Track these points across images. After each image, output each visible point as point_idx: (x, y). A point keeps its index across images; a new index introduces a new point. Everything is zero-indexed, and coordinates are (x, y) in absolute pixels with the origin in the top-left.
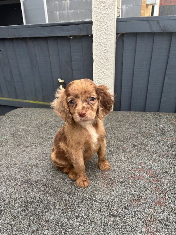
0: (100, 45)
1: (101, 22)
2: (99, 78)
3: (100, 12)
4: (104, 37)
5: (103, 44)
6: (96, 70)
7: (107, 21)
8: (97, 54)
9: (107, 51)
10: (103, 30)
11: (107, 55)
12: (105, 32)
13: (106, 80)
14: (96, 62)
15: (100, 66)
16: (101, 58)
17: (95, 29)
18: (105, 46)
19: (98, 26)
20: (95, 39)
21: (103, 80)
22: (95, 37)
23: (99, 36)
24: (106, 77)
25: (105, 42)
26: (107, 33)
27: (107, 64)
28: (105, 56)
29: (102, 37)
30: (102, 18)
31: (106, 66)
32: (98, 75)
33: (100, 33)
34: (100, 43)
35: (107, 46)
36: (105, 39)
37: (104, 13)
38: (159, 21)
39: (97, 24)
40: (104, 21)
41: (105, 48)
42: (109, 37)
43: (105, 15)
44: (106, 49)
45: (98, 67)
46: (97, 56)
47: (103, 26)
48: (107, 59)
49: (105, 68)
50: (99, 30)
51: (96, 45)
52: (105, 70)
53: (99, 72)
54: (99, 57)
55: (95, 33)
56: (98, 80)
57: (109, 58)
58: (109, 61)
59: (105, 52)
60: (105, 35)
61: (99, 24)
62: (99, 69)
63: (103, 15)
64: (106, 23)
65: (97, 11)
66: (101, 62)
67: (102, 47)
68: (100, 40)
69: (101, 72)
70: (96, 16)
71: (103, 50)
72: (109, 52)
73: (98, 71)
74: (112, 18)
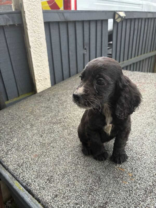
0: (34, 32)
1: (32, 12)
2: (37, 62)
3: (30, 4)
4: (36, 25)
5: (36, 31)
6: (34, 56)
7: (36, 12)
8: (33, 41)
9: (40, 37)
10: (34, 19)
11: (41, 40)
12: (36, 21)
13: (43, 62)
14: (33, 48)
15: (36, 51)
16: (36, 44)
17: (28, 18)
18: (38, 32)
19: (30, 16)
20: (29, 27)
21: (41, 62)
22: (29, 25)
23: (32, 24)
24: (42, 59)
25: (38, 30)
26: (38, 21)
27: (42, 48)
28: (39, 41)
29: (34, 25)
30: (32, 9)
31: (41, 50)
32: (37, 59)
33: (32, 22)
34: (34, 30)
35: (40, 33)
36: (37, 27)
37: (33, 5)
38: (64, 13)
39: (29, 14)
40: (34, 11)
41: (38, 34)
42: (40, 25)
43: (34, 6)
44: (39, 36)
45: (36, 52)
46: (33, 42)
47: (34, 15)
48: (41, 43)
49: (41, 52)
50: (31, 19)
51: (31, 33)
52: (41, 54)
53: (36, 57)
54: (34, 43)
55: (28, 22)
56: (37, 63)
57: (42, 43)
58: (43, 46)
59: (39, 38)
60: (36, 23)
61: (30, 14)
62: (37, 53)
63: (33, 6)
64: (36, 13)
65: (27, 3)
66: (36, 47)
67: (36, 34)
68: (33, 28)
69: (38, 56)
70: (27, 6)
71: (37, 36)
72: (42, 38)
73: (36, 55)
74: (40, 9)
